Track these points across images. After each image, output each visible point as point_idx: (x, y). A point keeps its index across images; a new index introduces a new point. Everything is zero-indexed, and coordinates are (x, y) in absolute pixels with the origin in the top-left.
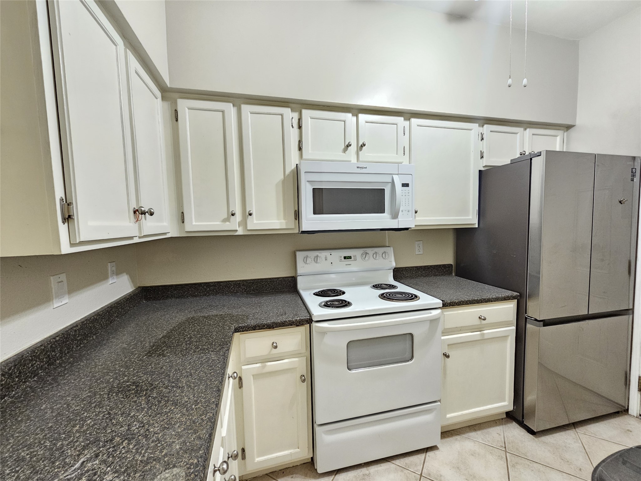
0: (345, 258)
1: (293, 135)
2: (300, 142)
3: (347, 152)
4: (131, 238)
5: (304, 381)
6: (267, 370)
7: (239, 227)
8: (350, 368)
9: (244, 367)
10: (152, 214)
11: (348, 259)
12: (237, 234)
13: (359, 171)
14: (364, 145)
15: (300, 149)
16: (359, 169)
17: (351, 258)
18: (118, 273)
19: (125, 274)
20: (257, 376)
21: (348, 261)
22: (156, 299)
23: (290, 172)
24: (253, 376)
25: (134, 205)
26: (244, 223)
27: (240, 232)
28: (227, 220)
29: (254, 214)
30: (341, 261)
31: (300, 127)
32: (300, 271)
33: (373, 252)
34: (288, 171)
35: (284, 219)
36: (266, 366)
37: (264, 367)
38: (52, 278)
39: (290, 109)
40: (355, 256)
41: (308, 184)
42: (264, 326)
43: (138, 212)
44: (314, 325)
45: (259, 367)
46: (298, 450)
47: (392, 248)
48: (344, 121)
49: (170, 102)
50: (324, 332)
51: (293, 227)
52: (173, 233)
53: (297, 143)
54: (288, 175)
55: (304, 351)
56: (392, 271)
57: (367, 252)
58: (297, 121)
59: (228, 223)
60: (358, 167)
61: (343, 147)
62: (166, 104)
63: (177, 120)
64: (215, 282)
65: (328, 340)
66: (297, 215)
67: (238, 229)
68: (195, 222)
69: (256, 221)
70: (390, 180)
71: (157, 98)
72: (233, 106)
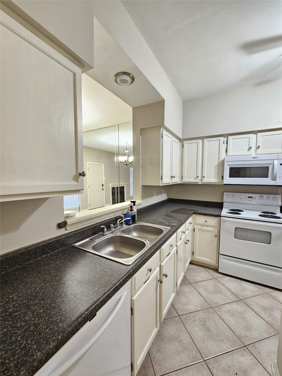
0: (249, 197)
1: (224, 147)
2: (227, 149)
3: (250, 151)
4: (170, 183)
5: (216, 236)
6: (202, 229)
7: (200, 181)
8: (236, 237)
9: (196, 226)
10: (174, 177)
11: (250, 198)
12: (199, 183)
13: (254, 159)
14: (259, 147)
15: (226, 152)
16: (254, 158)
17: (252, 198)
18: (164, 193)
19: (166, 193)
20: (199, 230)
21: (250, 199)
22: (173, 202)
23: (221, 161)
24: (198, 229)
25: (171, 175)
26: (201, 180)
27: (200, 183)
28: (196, 179)
29: (205, 177)
30: (246, 198)
31: (227, 143)
32: (224, 200)
33: (267, 196)
34: (220, 161)
35: (217, 179)
36: (203, 227)
37: (202, 228)
38: (154, 191)
39: (223, 137)
40: (255, 197)
41: (227, 166)
42: (203, 214)
43: (172, 177)
44: (221, 217)
45: (200, 227)
46: (212, 261)
47: (280, 196)
48: (249, 138)
49: (181, 142)
50: (225, 221)
51: (221, 182)
52: (179, 182)
53: (225, 149)
54: (220, 162)
55: (217, 226)
56: (280, 207)
57: (263, 196)
58: (226, 141)
59: (196, 180)
60: (253, 158)
61: (248, 149)
62: (181, 143)
63: (183, 148)
64: (191, 200)
65: (226, 224)
66: (223, 178)
67: (199, 182)
68: (186, 179)
69: (206, 179)
70: (273, 163)
71: (178, 143)
72: (201, 140)
